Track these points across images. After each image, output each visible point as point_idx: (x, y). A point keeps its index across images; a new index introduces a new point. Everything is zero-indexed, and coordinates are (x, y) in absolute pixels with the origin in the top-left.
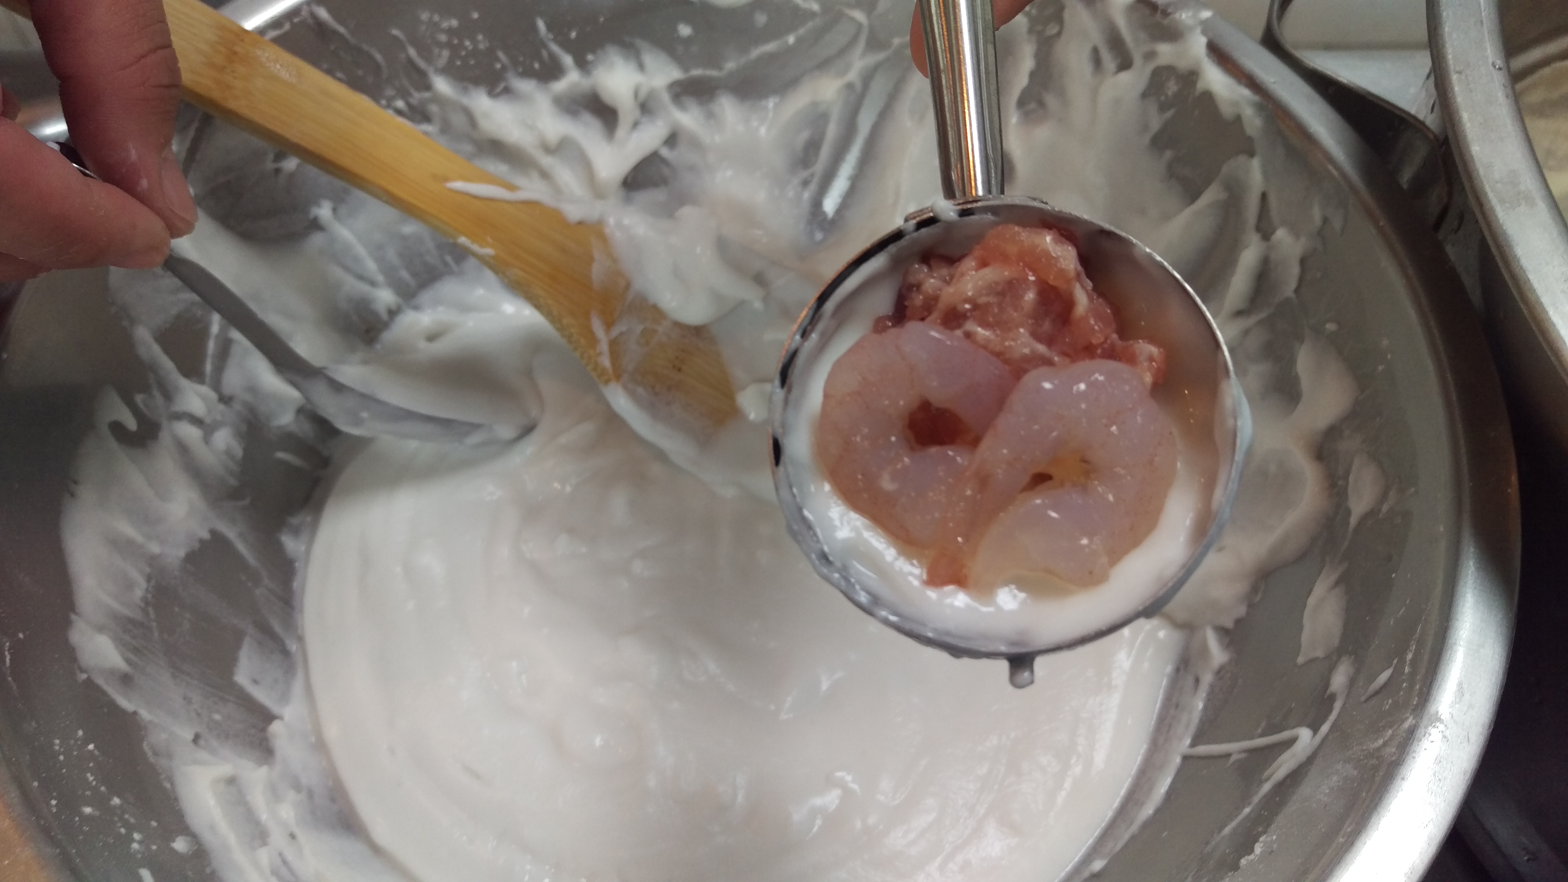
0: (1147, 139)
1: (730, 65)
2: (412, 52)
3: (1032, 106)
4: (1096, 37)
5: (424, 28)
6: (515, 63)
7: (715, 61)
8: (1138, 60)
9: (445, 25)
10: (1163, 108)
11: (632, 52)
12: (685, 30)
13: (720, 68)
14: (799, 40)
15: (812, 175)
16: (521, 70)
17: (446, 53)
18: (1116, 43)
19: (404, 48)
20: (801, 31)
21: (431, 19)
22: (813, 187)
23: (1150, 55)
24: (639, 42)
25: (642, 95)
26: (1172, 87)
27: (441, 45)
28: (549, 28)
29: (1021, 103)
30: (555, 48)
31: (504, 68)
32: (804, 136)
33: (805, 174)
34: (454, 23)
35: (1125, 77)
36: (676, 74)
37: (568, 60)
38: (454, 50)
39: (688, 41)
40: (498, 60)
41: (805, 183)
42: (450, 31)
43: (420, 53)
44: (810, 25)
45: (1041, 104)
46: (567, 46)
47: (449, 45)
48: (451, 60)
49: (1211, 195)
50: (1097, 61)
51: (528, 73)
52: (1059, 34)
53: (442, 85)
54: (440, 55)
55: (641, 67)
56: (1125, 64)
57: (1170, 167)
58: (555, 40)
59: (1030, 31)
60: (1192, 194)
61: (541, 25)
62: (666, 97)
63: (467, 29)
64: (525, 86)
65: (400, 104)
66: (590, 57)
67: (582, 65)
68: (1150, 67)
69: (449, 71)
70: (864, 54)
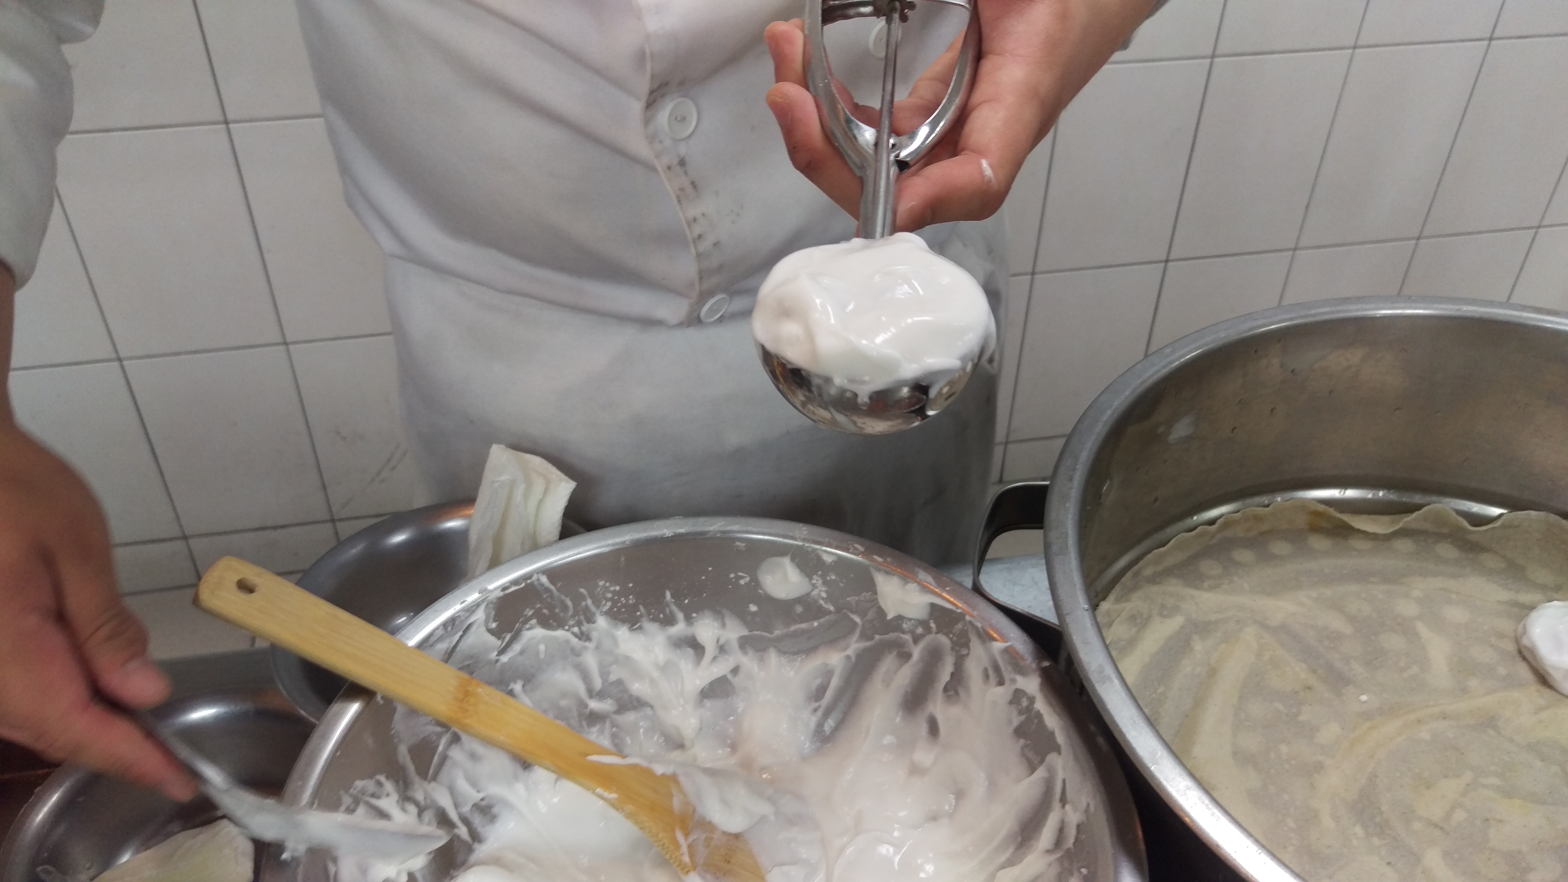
0: (1011, 730)
1: (777, 633)
2: (589, 602)
3: (952, 693)
4: (986, 663)
5: (599, 589)
6: (649, 613)
7: (768, 628)
8: (1007, 682)
9: (612, 589)
10: (1021, 713)
11: (718, 614)
12: (753, 608)
13: (772, 633)
14: (820, 625)
15: (819, 706)
16: (651, 617)
17: (609, 604)
18: (997, 668)
19: (585, 600)
20: (822, 620)
21: (604, 584)
22: (820, 713)
23: (1013, 681)
24: (724, 611)
25: (722, 642)
26: (1025, 703)
27: (607, 600)
28: (673, 596)
29: (946, 690)
30: (674, 608)
31: (641, 615)
32: (818, 681)
33: (816, 705)
34: (618, 588)
35: (1000, 689)
36: (745, 632)
37: (680, 616)
38: (614, 602)
39: (754, 614)
40: (639, 610)
41: (815, 710)
42: (614, 592)
43: (593, 603)
44: (827, 617)
45: (957, 693)
46: (682, 608)
47: (611, 599)
48: (611, 609)
49: (1041, 773)
50: (986, 676)
51: (655, 619)
52: (968, 654)
53: (602, 622)
54: (605, 605)
55: (724, 625)
56: (1001, 683)
57: (1022, 748)
58: (675, 603)
59: (952, 649)
60: (1032, 769)
61: (668, 594)
62: (735, 645)
63: (624, 593)
64: (651, 627)
65: (576, 629)
66: (694, 615)
67: (689, 619)
68: (1013, 687)
69: (609, 614)
70: (857, 641)
